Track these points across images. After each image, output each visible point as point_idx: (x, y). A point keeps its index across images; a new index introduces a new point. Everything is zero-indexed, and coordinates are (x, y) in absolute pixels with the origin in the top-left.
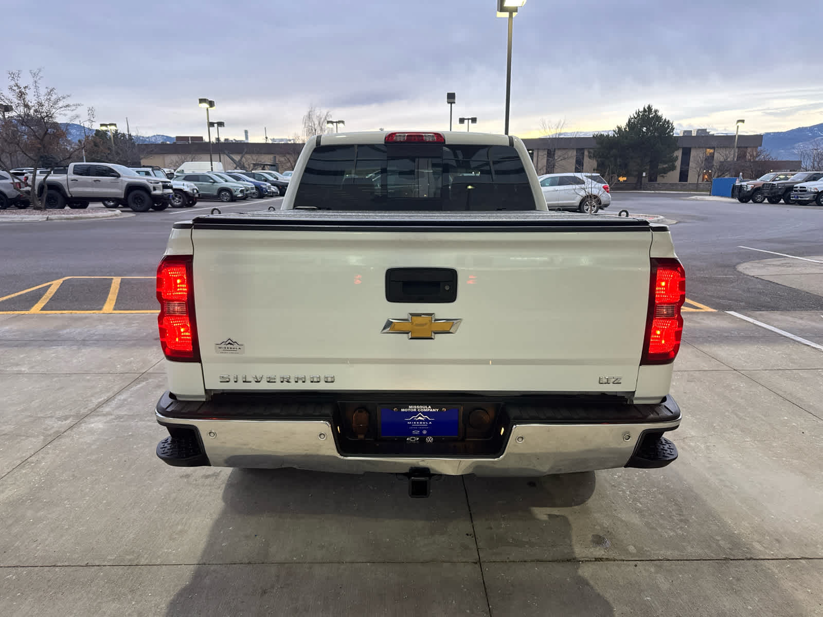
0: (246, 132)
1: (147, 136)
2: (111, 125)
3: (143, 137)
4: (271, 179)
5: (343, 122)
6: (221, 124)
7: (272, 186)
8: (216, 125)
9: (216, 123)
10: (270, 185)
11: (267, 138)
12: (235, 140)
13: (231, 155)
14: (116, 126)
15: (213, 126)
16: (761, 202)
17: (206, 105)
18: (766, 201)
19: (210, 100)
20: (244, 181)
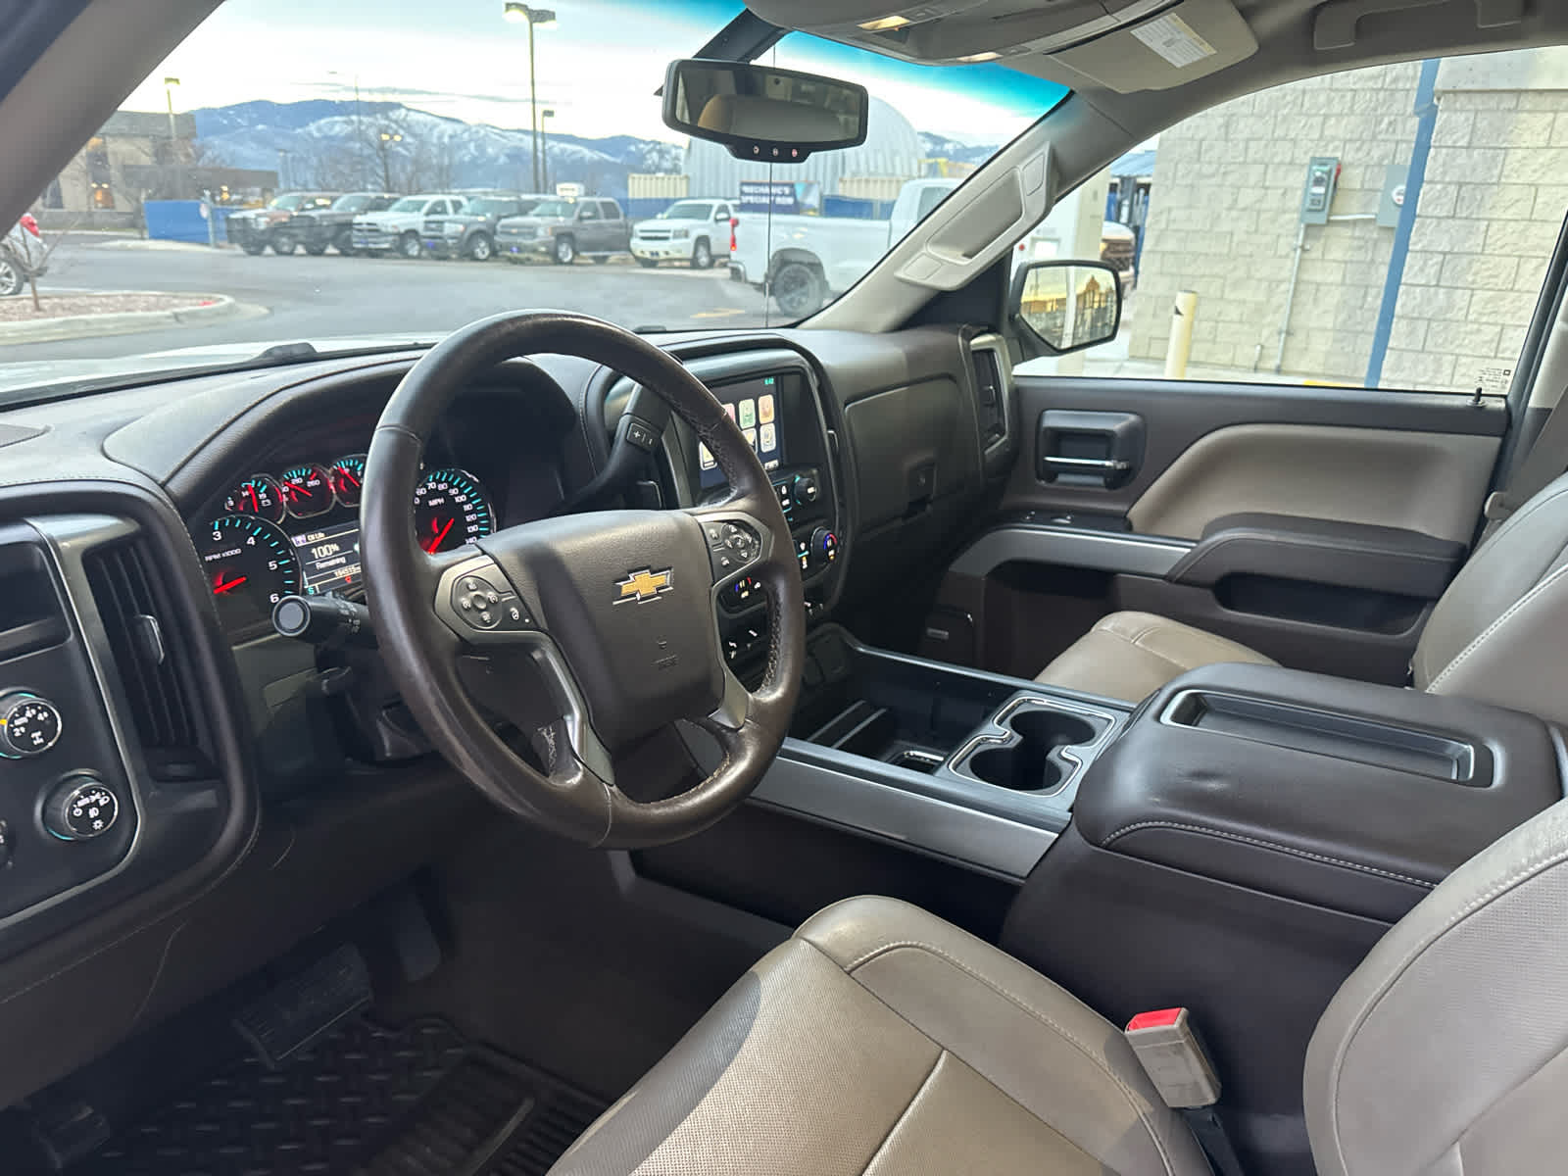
16: (291, 253)
18: (300, 250)
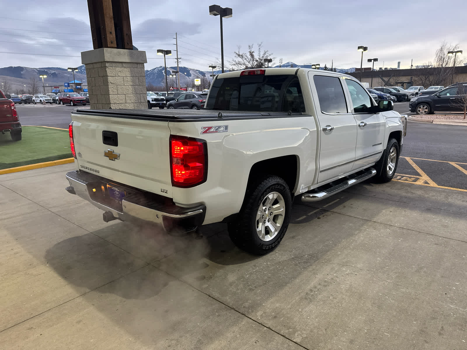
0: (399, 63)
1: (347, 69)
2: (317, 65)
3: (345, 70)
4: (394, 91)
5: (461, 52)
6: (376, 60)
7: (391, 96)
8: (373, 61)
9: (372, 59)
10: (390, 95)
11: (412, 66)
12: (391, 68)
13: (383, 78)
14: (319, 66)
15: (371, 61)
17: (361, 50)
19: (364, 47)
20: (373, 93)
